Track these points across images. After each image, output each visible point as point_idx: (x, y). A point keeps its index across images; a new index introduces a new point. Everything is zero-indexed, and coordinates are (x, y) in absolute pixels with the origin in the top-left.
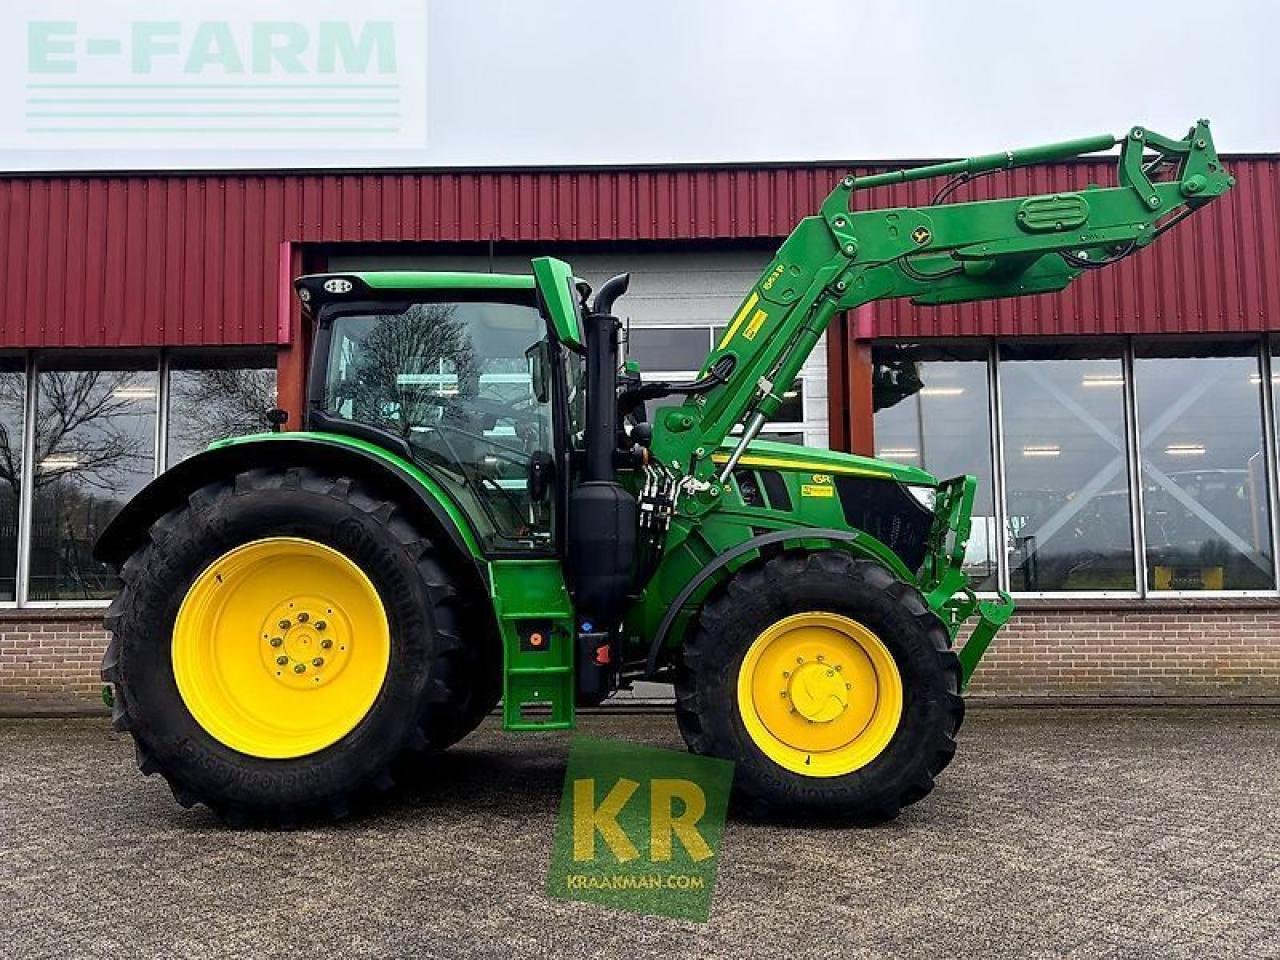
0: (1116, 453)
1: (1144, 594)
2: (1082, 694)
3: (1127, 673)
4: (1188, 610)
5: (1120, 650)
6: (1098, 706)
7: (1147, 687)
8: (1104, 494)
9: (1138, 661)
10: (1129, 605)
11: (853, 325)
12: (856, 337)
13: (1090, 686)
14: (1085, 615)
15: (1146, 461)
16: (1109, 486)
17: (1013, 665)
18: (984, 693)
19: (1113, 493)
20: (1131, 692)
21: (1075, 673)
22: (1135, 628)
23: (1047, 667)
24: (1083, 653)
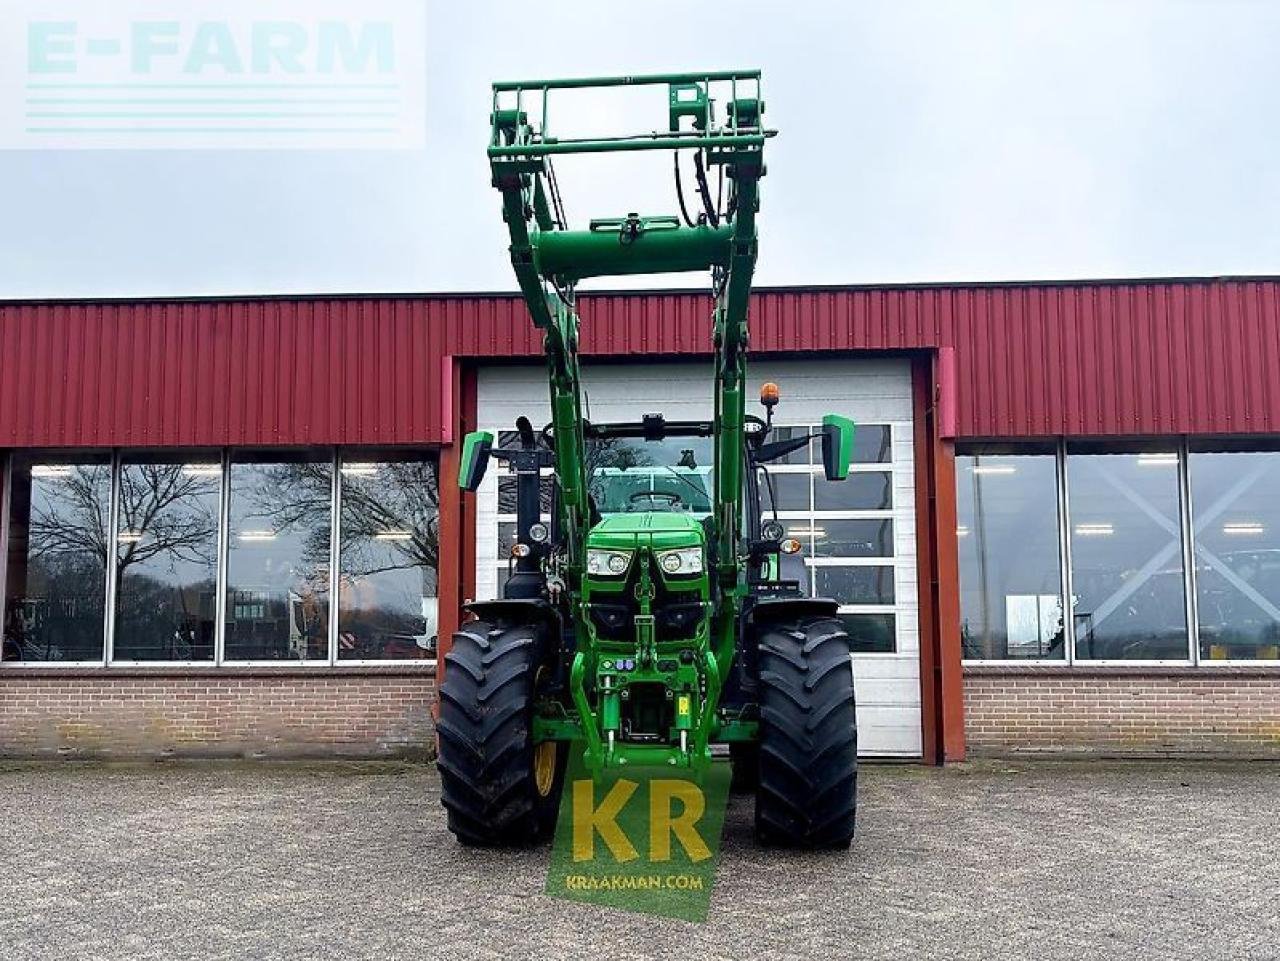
0: (1172, 538)
1: (1196, 662)
3: (1182, 731)
4: (1235, 676)
5: (1174, 711)
6: (1154, 759)
7: (1198, 743)
8: (1160, 573)
9: (1191, 721)
10: (1183, 672)
11: (938, 425)
12: (941, 436)
13: (1147, 742)
14: (1143, 681)
15: (1198, 545)
16: (1167, 566)
17: (1079, 724)
18: (1052, 748)
19: (1168, 572)
20: (1183, 749)
21: (1134, 731)
22: (1188, 692)
23: (1109, 725)
24: (1141, 714)
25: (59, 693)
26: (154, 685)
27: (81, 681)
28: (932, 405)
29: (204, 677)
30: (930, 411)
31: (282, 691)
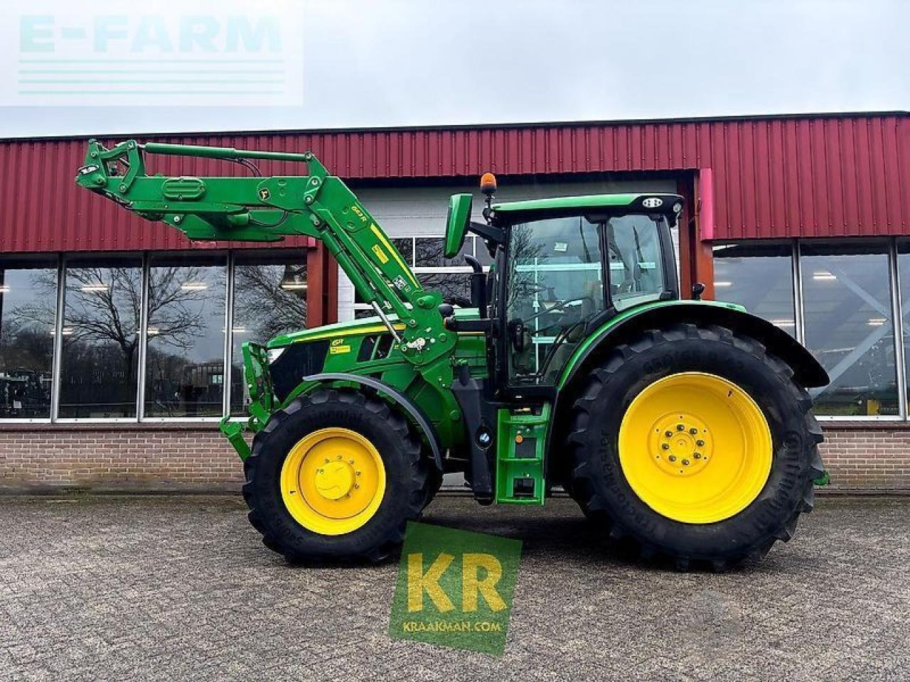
1: (905, 417)
2: (862, 488)
3: (895, 472)
5: (890, 457)
9: (903, 464)
10: (895, 425)
11: (700, 230)
12: (702, 239)
13: (868, 482)
15: (906, 324)
21: (858, 472)
22: (900, 441)
23: (838, 468)
24: (863, 459)
25: (14, 443)
26: (87, 437)
27: (31, 434)
28: (694, 215)
29: (126, 430)
30: (693, 219)
31: (186, 441)
